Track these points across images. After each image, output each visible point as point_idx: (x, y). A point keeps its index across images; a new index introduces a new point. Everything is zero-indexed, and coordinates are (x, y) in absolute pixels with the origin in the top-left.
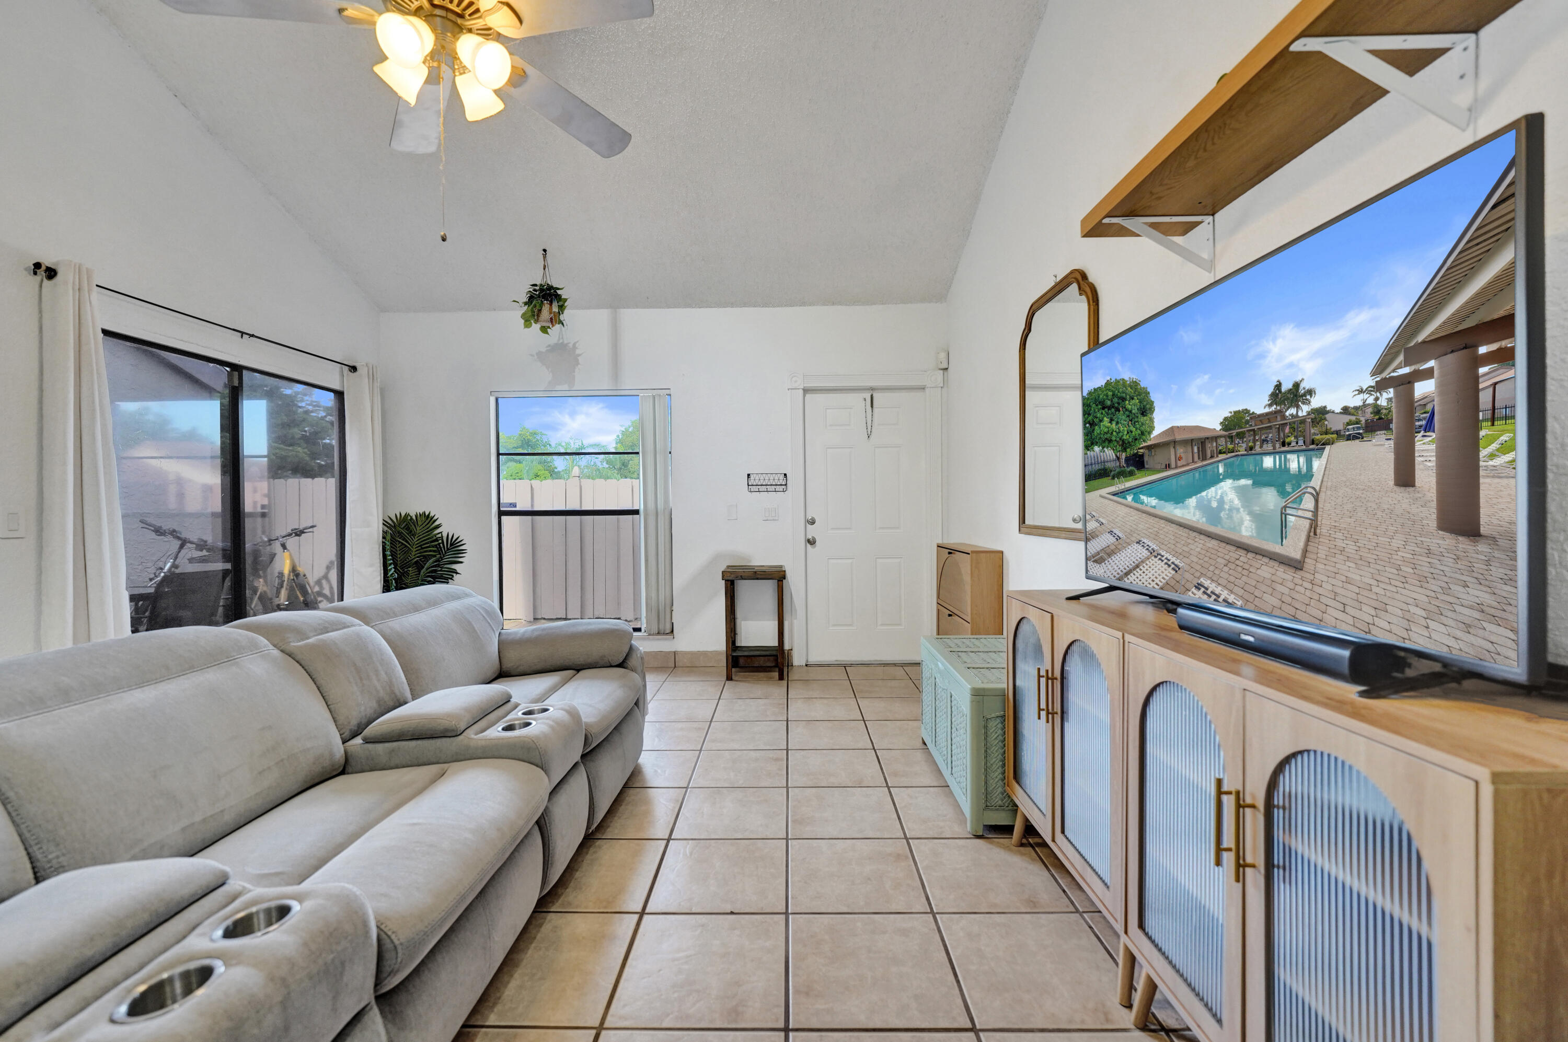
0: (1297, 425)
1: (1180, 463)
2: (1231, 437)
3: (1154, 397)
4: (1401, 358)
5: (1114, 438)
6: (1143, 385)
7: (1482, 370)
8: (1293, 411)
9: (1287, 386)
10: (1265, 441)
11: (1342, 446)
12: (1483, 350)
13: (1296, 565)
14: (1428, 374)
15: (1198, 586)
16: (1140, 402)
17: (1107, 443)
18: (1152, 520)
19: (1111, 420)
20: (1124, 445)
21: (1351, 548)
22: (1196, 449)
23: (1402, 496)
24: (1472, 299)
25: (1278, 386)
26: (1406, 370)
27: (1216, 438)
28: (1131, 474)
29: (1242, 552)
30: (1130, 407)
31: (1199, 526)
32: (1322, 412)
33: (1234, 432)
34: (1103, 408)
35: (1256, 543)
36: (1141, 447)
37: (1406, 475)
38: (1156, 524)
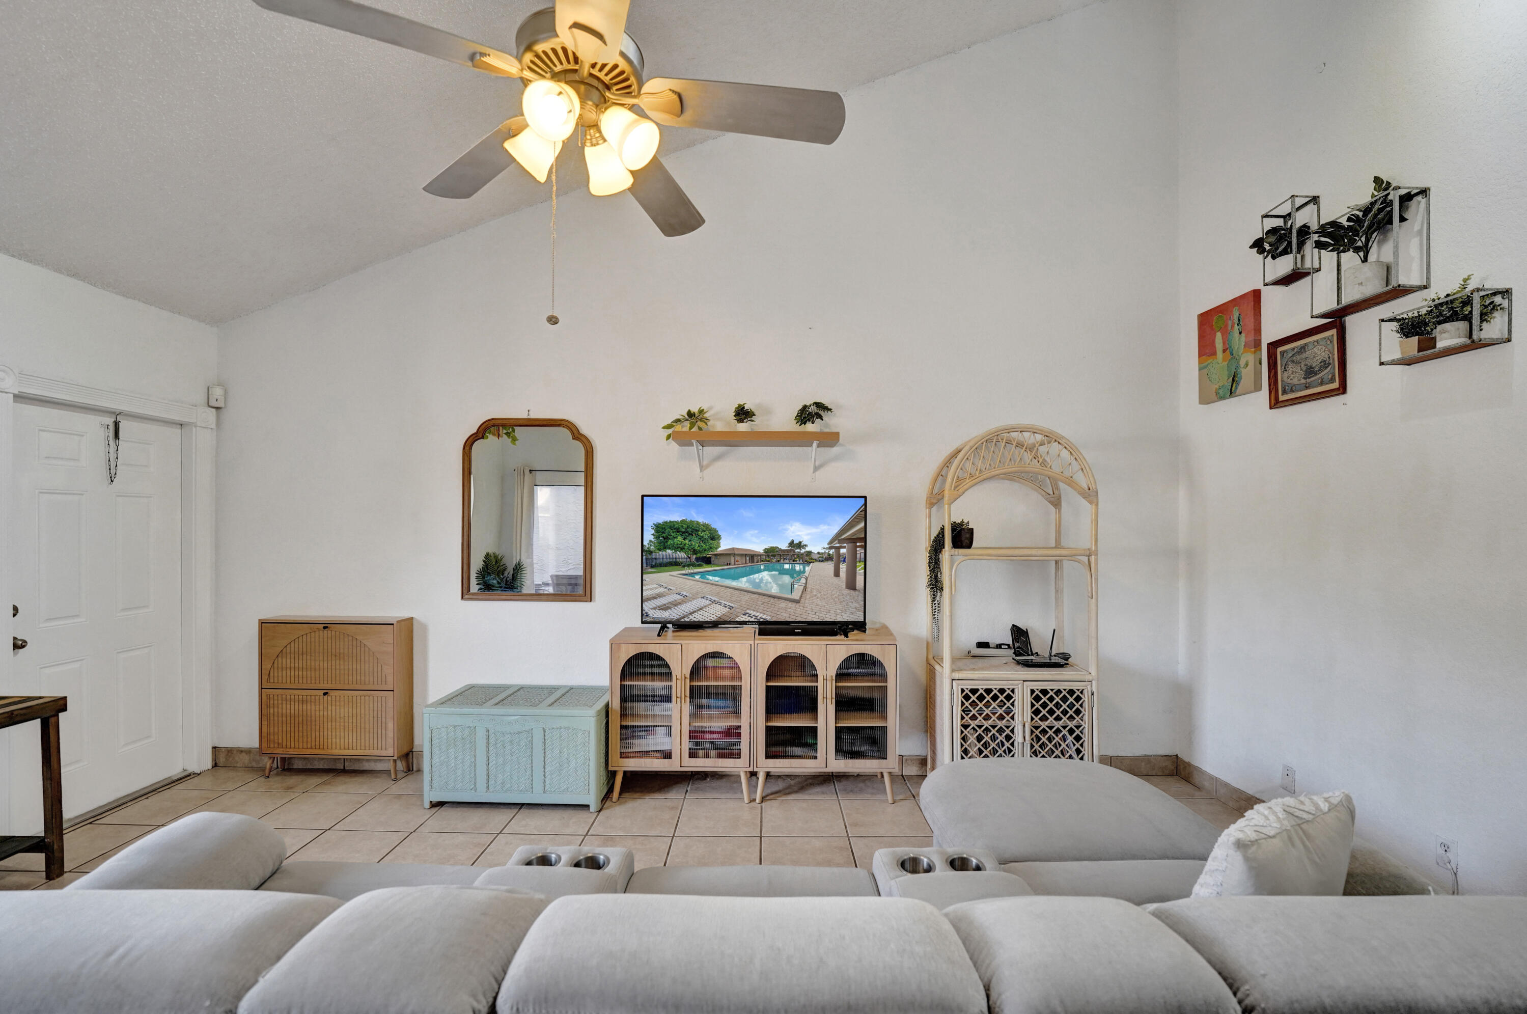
0: (800, 556)
1: (736, 563)
2: (769, 556)
3: (720, 533)
4: (837, 542)
5: (685, 547)
6: (713, 526)
7: (858, 549)
8: (799, 550)
9: (796, 542)
10: (786, 559)
11: (817, 564)
12: (858, 544)
13: (797, 602)
14: (844, 547)
15: (745, 614)
16: (710, 534)
17: (679, 549)
18: (714, 587)
19: (685, 539)
20: (695, 552)
21: (818, 595)
22: (748, 558)
23: (835, 579)
24: (857, 531)
25: (793, 541)
26: (838, 545)
27: (760, 555)
28: (700, 566)
29: (772, 599)
30: (702, 535)
31: (747, 589)
32: (809, 553)
33: (770, 554)
34: (678, 532)
35: (778, 595)
36: (709, 554)
37: (837, 574)
38: (717, 589)
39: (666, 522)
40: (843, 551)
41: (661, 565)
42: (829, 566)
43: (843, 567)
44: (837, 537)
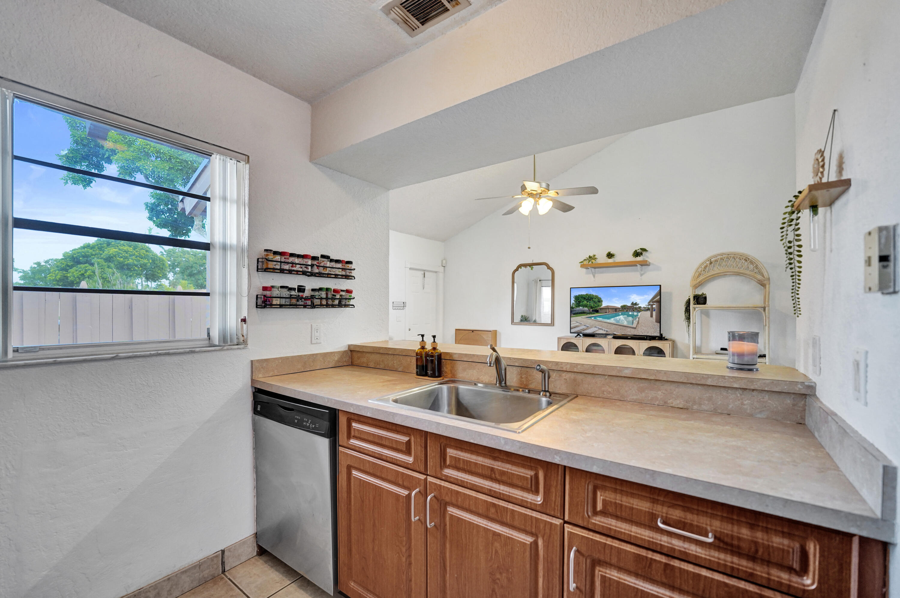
0: (636, 308)
1: (610, 312)
3: (602, 299)
4: (651, 302)
5: (588, 306)
6: (599, 296)
8: (635, 306)
9: (634, 303)
10: (630, 310)
11: (643, 312)
12: (658, 304)
13: (635, 328)
17: (585, 307)
18: (600, 323)
19: (587, 302)
20: (592, 308)
21: (644, 324)
22: (614, 310)
23: (651, 318)
24: (657, 300)
26: (652, 304)
27: (619, 309)
28: (594, 313)
29: (624, 327)
30: (595, 300)
32: (640, 307)
33: (624, 308)
34: (585, 299)
36: (598, 308)
37: (652, 316)
38: (602, 323)
39: (579, 295)
40: (654, 306)
41: (577, 313)
42: (649, 313)
43: (654, 313)
44: (652, 300)
